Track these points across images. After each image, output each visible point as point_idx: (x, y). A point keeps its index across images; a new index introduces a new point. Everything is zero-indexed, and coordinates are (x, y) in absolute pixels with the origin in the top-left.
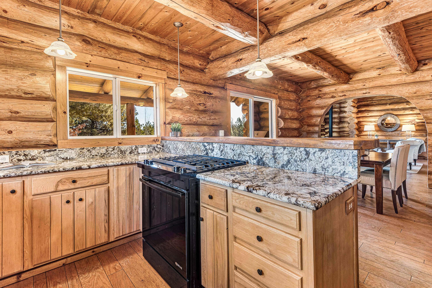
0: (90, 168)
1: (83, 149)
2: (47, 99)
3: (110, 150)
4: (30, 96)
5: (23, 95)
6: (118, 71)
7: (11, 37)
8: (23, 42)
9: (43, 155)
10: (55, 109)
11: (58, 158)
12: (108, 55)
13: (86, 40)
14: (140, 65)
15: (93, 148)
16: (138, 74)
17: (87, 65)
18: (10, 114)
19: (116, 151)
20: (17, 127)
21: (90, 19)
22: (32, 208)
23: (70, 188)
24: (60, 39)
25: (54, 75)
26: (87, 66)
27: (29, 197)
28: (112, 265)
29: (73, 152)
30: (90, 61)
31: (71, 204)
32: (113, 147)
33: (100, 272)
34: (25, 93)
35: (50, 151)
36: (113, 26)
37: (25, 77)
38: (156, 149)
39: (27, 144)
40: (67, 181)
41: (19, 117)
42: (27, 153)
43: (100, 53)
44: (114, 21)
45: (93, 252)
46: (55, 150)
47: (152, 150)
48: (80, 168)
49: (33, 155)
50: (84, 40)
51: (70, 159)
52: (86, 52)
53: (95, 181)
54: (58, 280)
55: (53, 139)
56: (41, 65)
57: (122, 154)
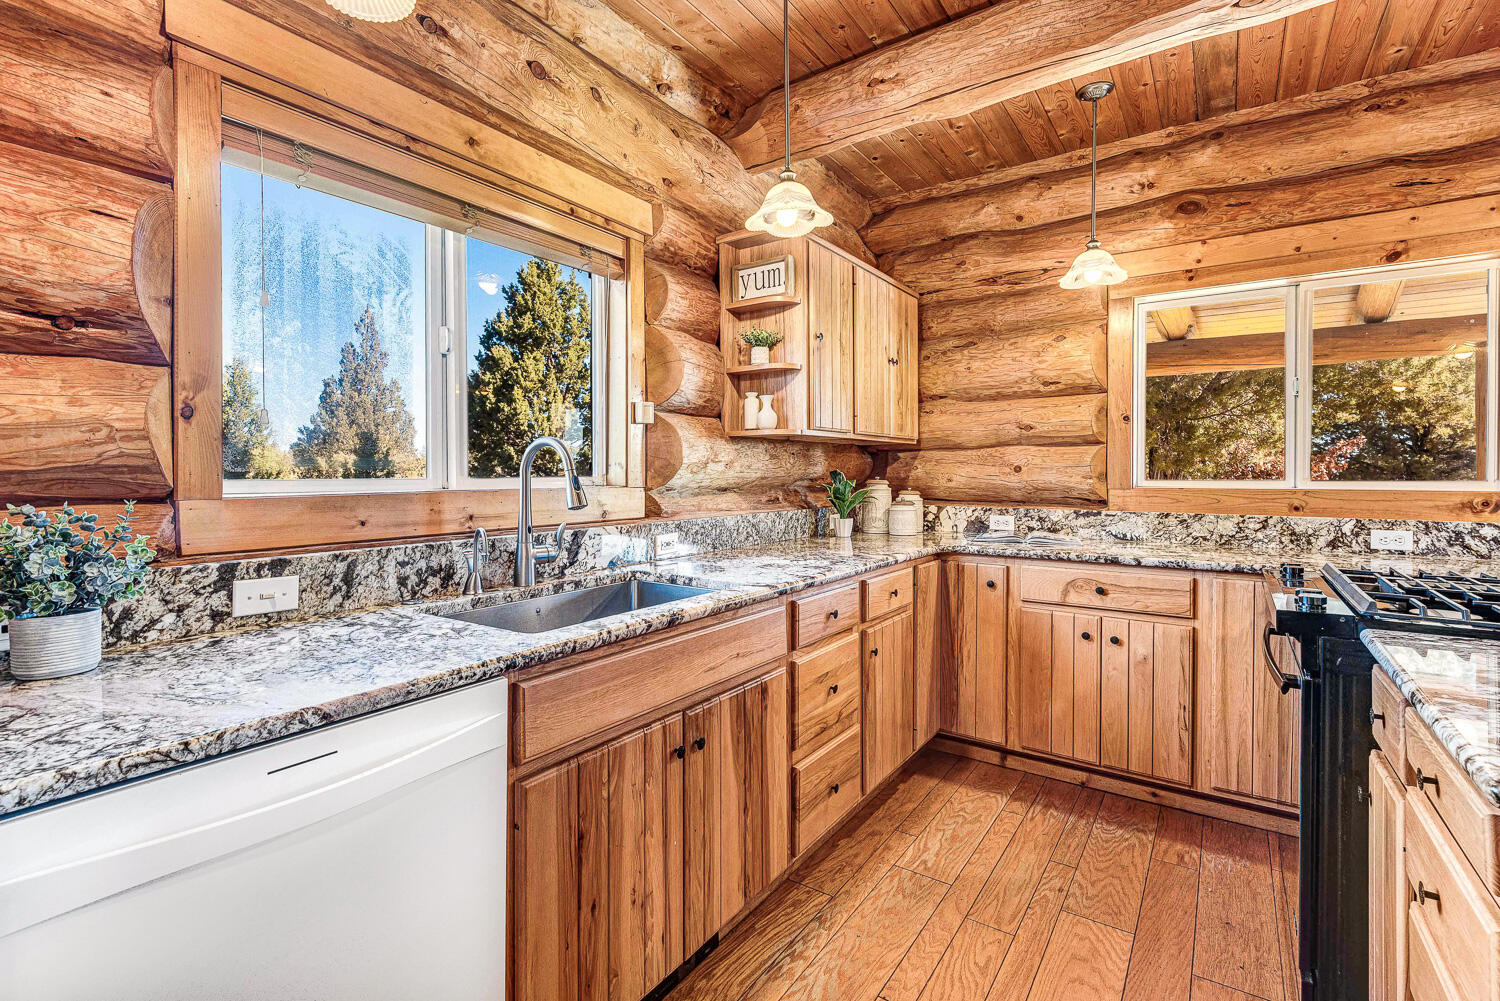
0: (1139, 565)
1: (1167, 516)
2: (1087, 389)
3: (1251, 526)
4: (1053, 388)
5: (1042, 388)
6: (1300, 261)
7: (1025, 268)
8: (1046, 270)
9: (1075, 523)
10: (1103, 411)
11: (1103, 533)
12: (1260, 221)
13: (1185, 205)
14: (1398, 206)
15: (1196, 515)
16: (1390, 247)
17: (1190, 275)
18: (1018, 430)
19: (1271, 532)
20: (1030, 458)
21: (1201, 137)
22: (1020, 629)
23: (1091, 604)
24: (1091, 245)
25: (1105, 328)
26: (1191, 279)
27: (1016, 604)
28: (1179, 847)
29: (1140, 521)
30: (1199, 261)
31: (1095, 645)
32: (1262, 518)
33: (1140, 841)
34: (1046, 384)
35: (1087, 515)
36: (1286, 113)
37: (1045, 348)
38: (1468, 540)
39: (1046, 495)
40: (1085, 587)
41: (1034, 437)
42: (1044, 516)
43: (1230, 224)
44: (1284, 98)
45: (1154, 795)
46: (1099, 513)
47: (1443, 544)
48: (1114, 562)
49: (1056, 519)
50: (1182, 209)
51: (1132, 539)
52: (1187, 238)
53: (1156, 603)
54: (1057, 803)
55: (1098, 486)
56: (1078, 310)
57: (1298, 545)
